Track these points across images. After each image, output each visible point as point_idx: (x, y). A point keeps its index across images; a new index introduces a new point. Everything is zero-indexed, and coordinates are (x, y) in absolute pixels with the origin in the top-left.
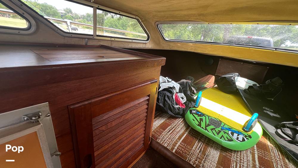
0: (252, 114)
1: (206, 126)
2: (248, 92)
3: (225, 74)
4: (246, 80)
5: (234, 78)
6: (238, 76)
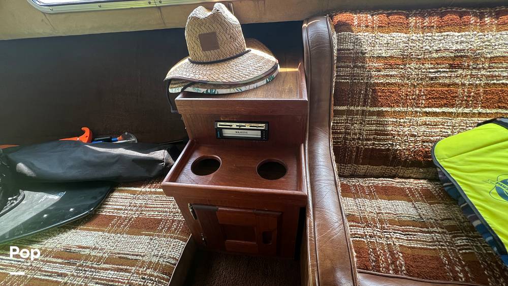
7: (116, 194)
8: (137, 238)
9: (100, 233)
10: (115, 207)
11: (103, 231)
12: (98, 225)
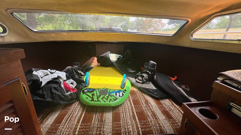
0: (123, 75)
1: (98, 98)
2: (118, 62)
3: (102, 54)
4: (115, 55)
5: (108, 55)
6: (110, 53)
7: (168, 100)
8: (162, 115)
9: (156, 104)
10: (164, 102)
11: (157, 105)
12: (157, 102)
